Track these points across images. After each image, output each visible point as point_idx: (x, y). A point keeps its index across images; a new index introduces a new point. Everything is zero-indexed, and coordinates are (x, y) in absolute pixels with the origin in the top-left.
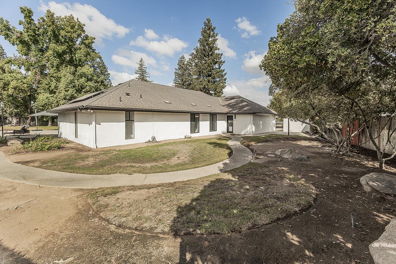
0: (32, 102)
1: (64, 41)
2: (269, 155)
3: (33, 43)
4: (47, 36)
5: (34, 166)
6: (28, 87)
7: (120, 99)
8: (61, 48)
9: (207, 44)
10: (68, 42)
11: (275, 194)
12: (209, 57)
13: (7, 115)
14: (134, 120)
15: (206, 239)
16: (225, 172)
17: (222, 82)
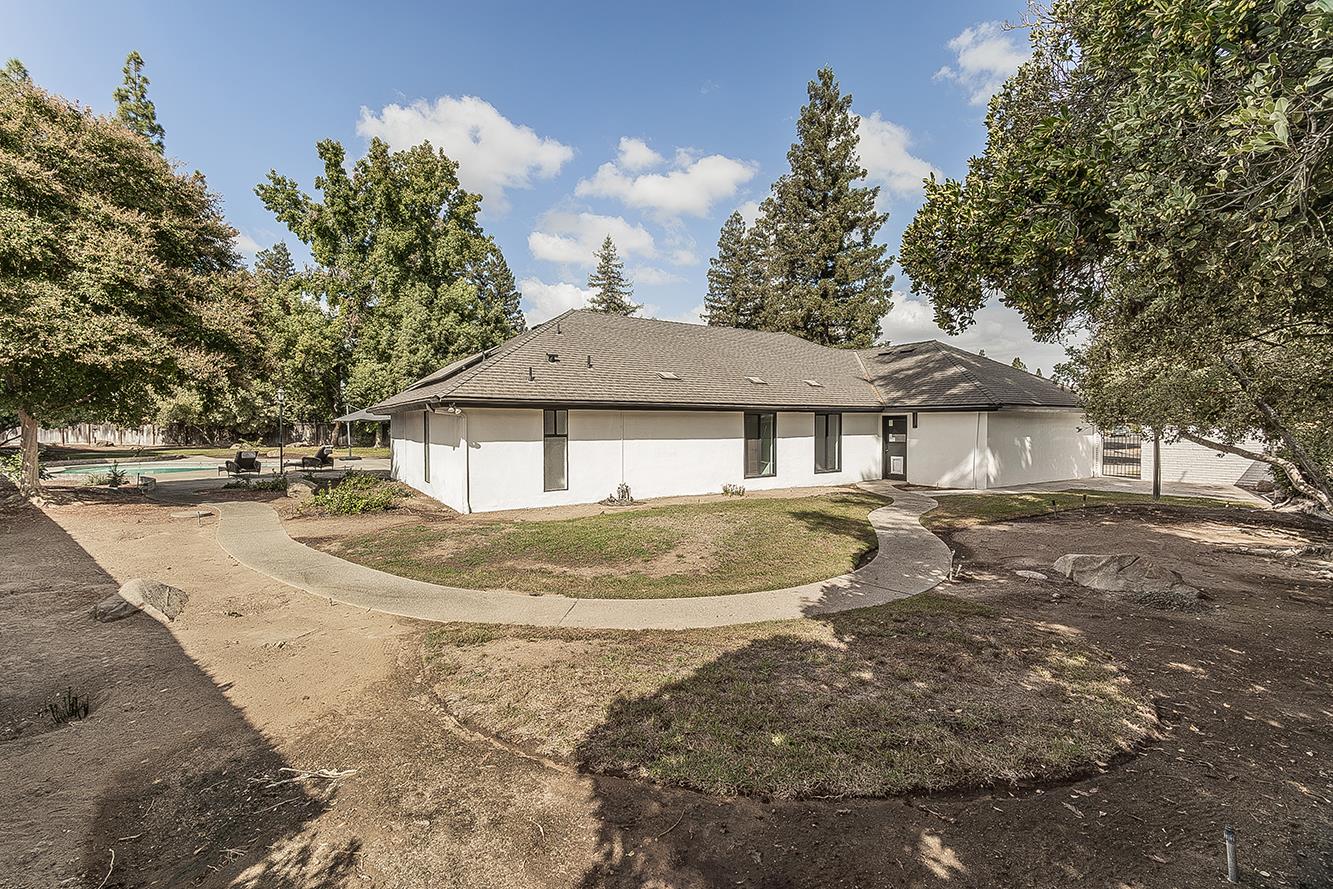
0: (343, 384)
1: (410, 217)
2: (1019, 573)
3: (345, 230)
4: (373, 209)
5: (328, 551)
6: (332, 347)
7: (531, 374)
8: (402, 238)
9: (818, 162)
10: (418, 220)
11: (959, 711)
12: (824, 208)
13: (293, 419)
14: (567, 436)
15: (658, 797)
16: (817, 618)
17: (877, 295)
